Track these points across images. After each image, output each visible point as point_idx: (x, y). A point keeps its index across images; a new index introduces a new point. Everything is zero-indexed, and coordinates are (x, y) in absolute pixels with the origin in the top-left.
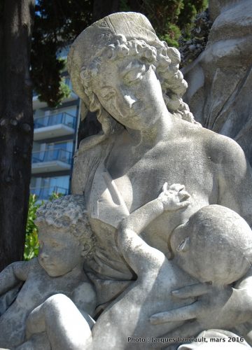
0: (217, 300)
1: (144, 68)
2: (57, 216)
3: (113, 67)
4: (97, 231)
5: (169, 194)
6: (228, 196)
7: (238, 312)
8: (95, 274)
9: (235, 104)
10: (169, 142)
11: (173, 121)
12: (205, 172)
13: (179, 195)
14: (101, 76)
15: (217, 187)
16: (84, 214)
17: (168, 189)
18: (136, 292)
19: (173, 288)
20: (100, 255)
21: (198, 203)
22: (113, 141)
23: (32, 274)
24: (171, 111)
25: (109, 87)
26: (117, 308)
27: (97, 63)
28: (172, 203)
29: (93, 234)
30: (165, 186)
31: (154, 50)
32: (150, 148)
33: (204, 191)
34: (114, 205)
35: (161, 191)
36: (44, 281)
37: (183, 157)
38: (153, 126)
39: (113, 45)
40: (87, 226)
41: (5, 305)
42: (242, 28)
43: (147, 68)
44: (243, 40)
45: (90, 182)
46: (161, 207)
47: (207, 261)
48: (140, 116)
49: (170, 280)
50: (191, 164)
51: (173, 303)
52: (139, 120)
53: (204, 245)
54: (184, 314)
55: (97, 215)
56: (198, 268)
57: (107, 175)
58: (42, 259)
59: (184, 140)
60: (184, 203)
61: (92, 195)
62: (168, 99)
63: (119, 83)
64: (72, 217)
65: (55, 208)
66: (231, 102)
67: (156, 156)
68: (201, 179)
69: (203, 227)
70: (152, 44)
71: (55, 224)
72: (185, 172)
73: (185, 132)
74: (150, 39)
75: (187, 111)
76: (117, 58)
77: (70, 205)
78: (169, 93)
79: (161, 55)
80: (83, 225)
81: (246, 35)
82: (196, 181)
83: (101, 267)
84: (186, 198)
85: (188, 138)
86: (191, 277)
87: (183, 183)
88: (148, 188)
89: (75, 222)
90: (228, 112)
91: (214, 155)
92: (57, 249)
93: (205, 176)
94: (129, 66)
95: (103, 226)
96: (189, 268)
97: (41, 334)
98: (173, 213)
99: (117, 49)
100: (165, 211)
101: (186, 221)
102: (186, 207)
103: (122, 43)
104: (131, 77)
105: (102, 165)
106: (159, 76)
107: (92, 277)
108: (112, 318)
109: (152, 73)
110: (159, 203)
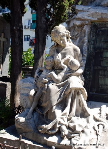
0: (74, 72)
2: (49, 60)
3: (59, 37)
4: (55, 62)
6: (77, 57)
7: (77, 74)
8: (55, 69)
9: (80, 35)
15: (75, 55)
16: (53, 60)
20: (56, 66)
21: (72, 59)
23: (44, 69)
24: (67, 41)
26: (61, 73)
28: (68, 58)
30: (67, 55)
31: (65, 33)
33: (73, 56)
34: (58, 58)
36: (47, 70)
37: (70, 50)
38: (65, 45)
42: (82, 19)
45: (54, 54)
47: (73, 67)
48: (63, 44)
49: (68, 70)
50: (71, 52)
51: (68, 72)
53: (73, 65)
54: (70, 74)
57: (57, 53)
61: (55, 57)
67: (65, 50)
68: (72, 54)
69: (72, 62)
70: (65, 32)
73: (70, 46)
74: (65, 31)
75: (70, 41)
77: (51, 58)
78: (67, 38)
79: (67, 34)
80: (53, 62)
81: (83, 21)
84: (70, 58)
87: (70, 55)
88: (64, 56)
90: (78, 36)
91: (75, 50)
95: (57, 62)
96: (71, 68)
98: (68, 60)
99: (60, 35)
101: (70, 61)
103: (61, 33)
104: (62, 38)
105: (56, 51)
106: (66, 37)
108: (60, 74)
109: (65, 37)
110: (66, 58)
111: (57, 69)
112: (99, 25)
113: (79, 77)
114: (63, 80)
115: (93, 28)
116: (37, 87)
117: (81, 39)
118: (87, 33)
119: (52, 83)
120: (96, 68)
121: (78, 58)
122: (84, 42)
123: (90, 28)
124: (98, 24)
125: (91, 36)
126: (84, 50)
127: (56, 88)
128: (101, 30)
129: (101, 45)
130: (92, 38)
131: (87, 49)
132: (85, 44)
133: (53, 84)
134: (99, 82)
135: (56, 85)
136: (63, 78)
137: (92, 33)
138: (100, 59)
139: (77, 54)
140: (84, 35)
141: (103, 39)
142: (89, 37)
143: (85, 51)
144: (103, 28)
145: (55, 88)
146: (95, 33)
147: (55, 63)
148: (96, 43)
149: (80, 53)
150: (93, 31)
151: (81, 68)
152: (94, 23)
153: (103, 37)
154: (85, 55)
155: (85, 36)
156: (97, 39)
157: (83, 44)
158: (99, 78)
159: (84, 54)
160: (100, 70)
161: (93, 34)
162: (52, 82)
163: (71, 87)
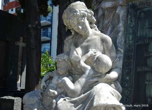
0: (103, 76)
1: (84, 18)
2: (62, 59)
4: (73, 62)
5: (91, 52)
7: (108, 79)
8: (72, 74)
9: (112, 22)
10: (91, 38)
11: (92, 31)
12: (101, 46)
13: (94, 52)
14: (72, 21)
15: (104, 49)
16: (69, 58)
17: (91, 50)
18: (84, 76)
19: (92, 74)
20: (73, 69)
22: (75, 37)
23: (55, 75)
24: (91, 28)
25: (75, 24)
27: (71, 18)
28: (92, 54)
29: (71, 63)
30: (90, 50)
31: (86, 13)
32: (86, 39)
33: (100, 51)
34: (77, 55)
35: (89, 51)
36: (59, 76)
37: (95, 42)
38: (86, 33)
39: (75, 13)
40: (70, 61)
41: (48, 84)
43: (85, 18)
44: (114, 2)
45: (70, 49)
46: (89, 55)
47: (100, 67)
48: (83, 31)
49: (92, 72)
50: (97, 44)
51: (93, 78)
52: (83, 32)
53: (99, 64)
55: (73, 58)
56: (98, 69)
57: (74, 47)
58: (58, 70)
59: (95, 37)
60: (95, 54)
61: (71, 53)
62: (90, 25)
63: (77, 23)
64: (66, 59)
65: (61, 57)
66: (110, 22)
67: (88, 42)
68: (100, 47)
69: (99, 60)
70: (86, 11)
71: (62, 61)
72: (95, 46)
73: (95, 34)
75: (96, 28)
76: (77, 17)
77: (65, 56)
78: (91, 23)
79: (88, 14)
80: (69, 61)
82: (98, 48)
83: (74, 72)
84: (96, 53)
85: (96, 36)
86: (97, 72)
87: (95, 49)
88: (86, 50)
89: (67, 60)
90: (110, 25)
91: (103, 41)
92: (62, 67)
93: (101, 47)
94: (80, 19)
95: (74, 61)
97: (61, 87)
99: (77, 14)
100: (90, 56)
101: (96, 59)
102: (96, 55)
103: (78, 12)
104: (80, 21)
105: (73, 44)
106: (88, 19)
107: (71, 75)
108: (78, 82)
109: (86, 19)
110: (89, 54)
111: (77, 73)
112: (139, 5)
113: (113, 85)
114: (83, 91)
115: (130, 10)
116: (42, 104)
117: (113, 28)
118: (122, 18)
119: (63, 98)
120: (139, 69)
121: (110, 53)
122: (118, 32)
123: (126, 10)
124: (138, 3)
125: (129, 22)
126: (119, 42)
127: (69, 107)
128: (143, 12)
129: (144, 33)
130: (130, 24)
131: (123, 40)
132: (120, 34)
133: (65, 100)
134: (147, 92)
135: (70, 100)
136: (83, 88)
137: (129, 17)
138: (146, 55)
139: (107, 47)
140: (117, 21)
141: (147, 24)
142: (125, 23)
143: (121, 45)
144: (146, 8)
145: (67, 106)
146: (133, 17)
147: (72, 64)
148: (137, 31)
149: (112, 46)
150: (131, 14)
151: (116, 70)
152: (132, 3)
153: (147, 22)
154: (121, 50)
155: (119, 22)
156: (138, 25)
157: (118, 34)
158: (146, 85)
159: (119, 49)
160: (146, 72)
161: (131, 18)
162: (64, 96)
163: (95, 104)
